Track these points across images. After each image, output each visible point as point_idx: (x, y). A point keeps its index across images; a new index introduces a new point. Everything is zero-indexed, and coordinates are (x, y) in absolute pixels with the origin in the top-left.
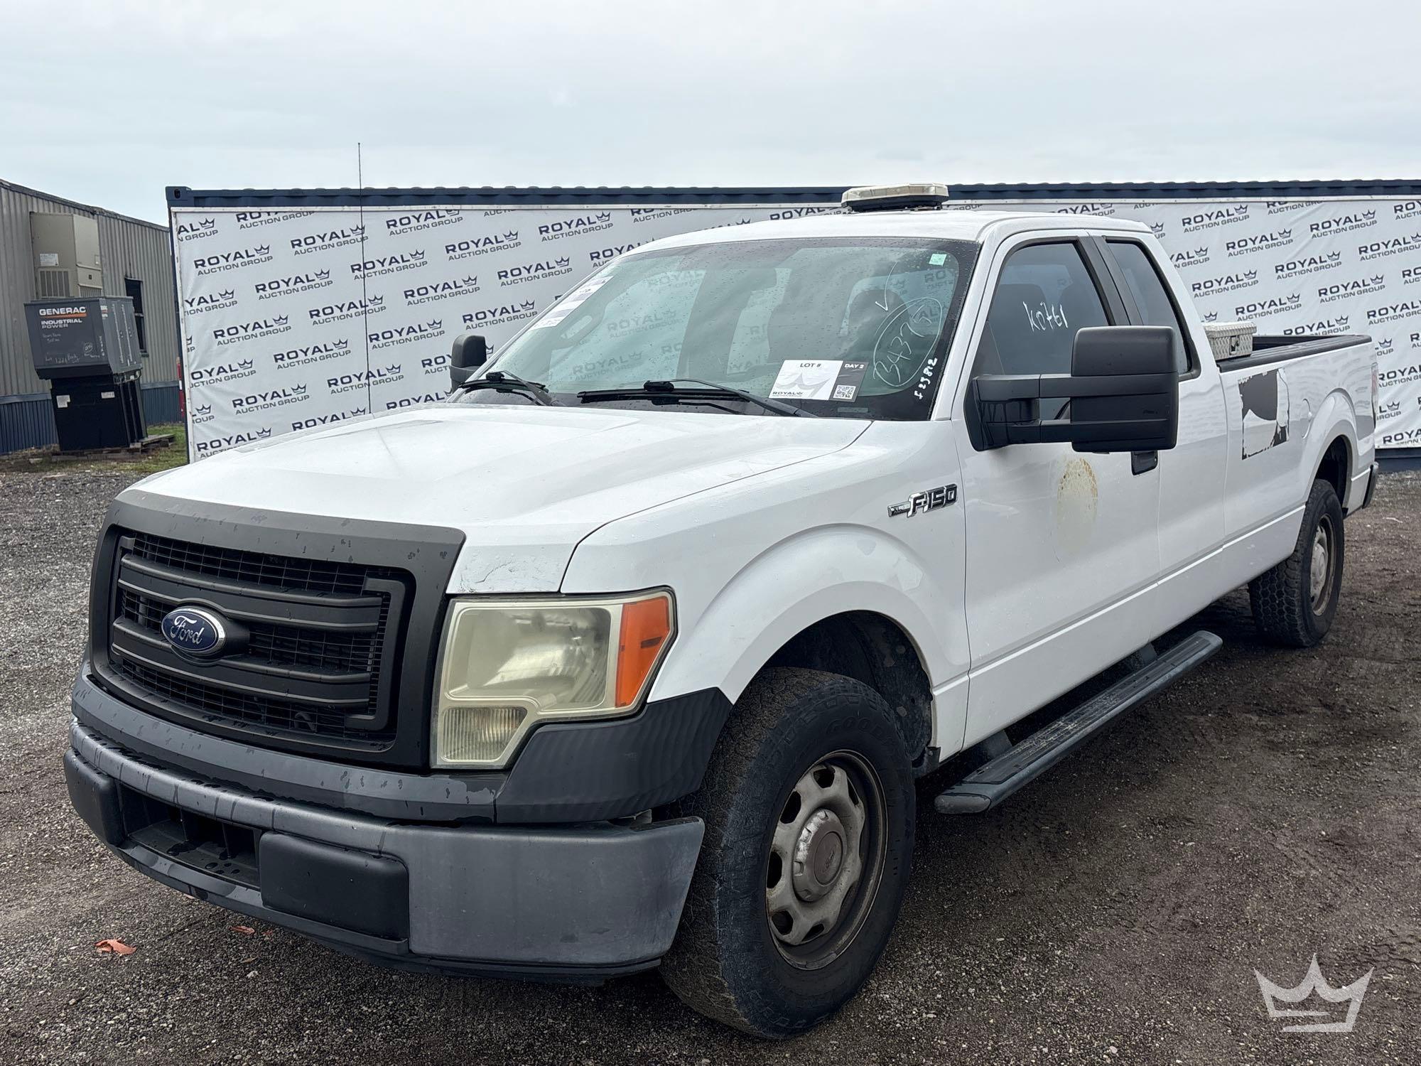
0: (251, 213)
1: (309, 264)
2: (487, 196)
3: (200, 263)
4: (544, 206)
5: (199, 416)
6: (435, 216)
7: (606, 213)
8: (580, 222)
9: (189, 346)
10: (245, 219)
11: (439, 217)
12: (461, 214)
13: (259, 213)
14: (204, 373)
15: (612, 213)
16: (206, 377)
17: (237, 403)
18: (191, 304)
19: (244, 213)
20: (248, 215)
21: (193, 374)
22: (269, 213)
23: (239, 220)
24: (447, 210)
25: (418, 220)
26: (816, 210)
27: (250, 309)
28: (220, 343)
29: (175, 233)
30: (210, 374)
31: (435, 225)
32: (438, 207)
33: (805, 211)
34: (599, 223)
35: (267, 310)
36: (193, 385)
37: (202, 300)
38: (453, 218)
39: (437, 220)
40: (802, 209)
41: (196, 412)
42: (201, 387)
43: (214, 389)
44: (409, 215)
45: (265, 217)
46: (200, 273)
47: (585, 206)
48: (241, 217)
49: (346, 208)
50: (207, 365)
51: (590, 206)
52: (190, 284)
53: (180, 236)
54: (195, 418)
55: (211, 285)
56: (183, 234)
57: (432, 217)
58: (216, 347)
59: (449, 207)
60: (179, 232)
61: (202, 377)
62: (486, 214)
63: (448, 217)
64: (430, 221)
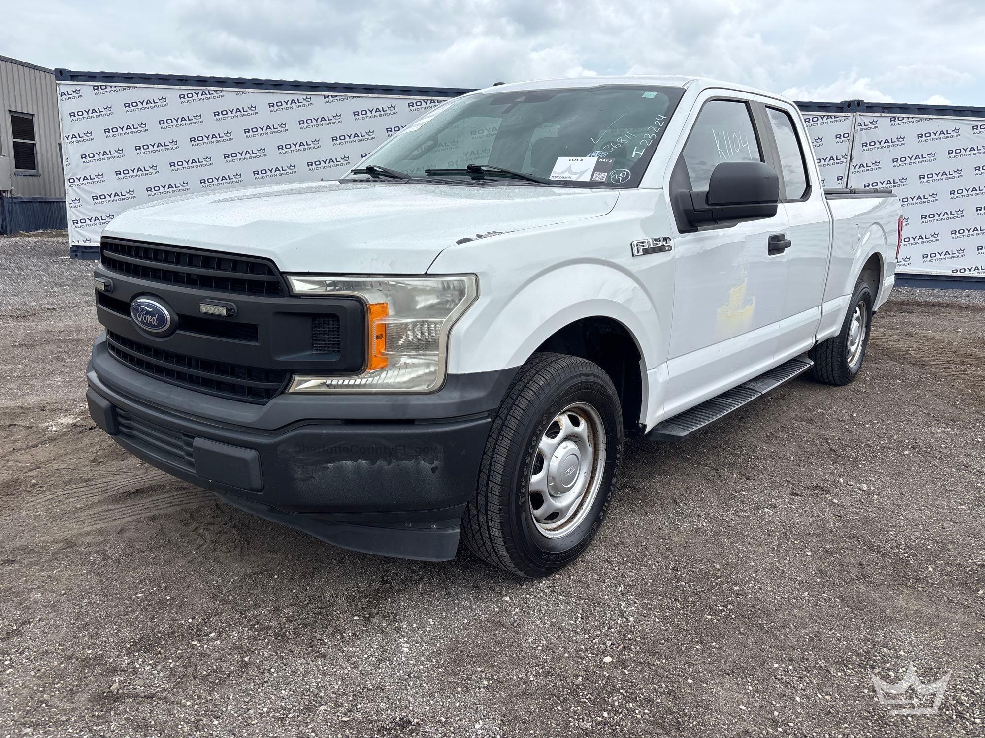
0: (101, 86)
1: (134, 118)
2: (240, 83)
3: (72, 115)
4: (272, 91)
5: (73, 204)
6: (208, 94)
7: (309, 97)
8: (293, 102)
9: (67, 163)
10: (97, 89)
11: (210, 94)
12: (223, 93)
13: (106, 86)
14: (76, 179)
15: (312, 97)
16: (77, 182)
17: (95, 198)
18: (68, 138)
19: (97, 86)
20: (99, 87)
21: (69, 179)
22: (111, 86)
23: (94, 90)
24: (214, 90)
25: (197, 95)
26: (436, 102)
27: (100, 144)
28: (84, 162)
29: (59, 96)
30: (79, 180)
31: (207, 99)
32: (209, 88)
33: (429, 102)
34: (304, 103)
35: (111, 144)
36: (70, 186)
37: (74, 136)
38: (218, 95)
39: (209, 96)
40: (428, 100)
41: (72, 202)
42: (74, 187)
43: (80, 189)
44: (193, 92)
45: (109, 89)
46: (73, 120)
47: (296, 92)
48: (95, 88)
49: (155, 86)
50: (77, 175)
51: (299, 92)
52: (68, 127)
53: (61, 98)
54: (71, 205)
55: (79, 127)
56: (64, 97)
57: (206, 94)
58: (82, 164)
59: (216, 88)
60: (61, 96)
61: (74, 181)
62: (238, 94)
63: (215, 94)
64: (204, 96)
